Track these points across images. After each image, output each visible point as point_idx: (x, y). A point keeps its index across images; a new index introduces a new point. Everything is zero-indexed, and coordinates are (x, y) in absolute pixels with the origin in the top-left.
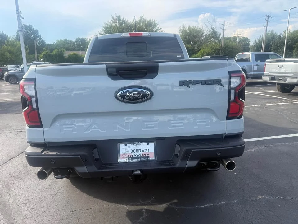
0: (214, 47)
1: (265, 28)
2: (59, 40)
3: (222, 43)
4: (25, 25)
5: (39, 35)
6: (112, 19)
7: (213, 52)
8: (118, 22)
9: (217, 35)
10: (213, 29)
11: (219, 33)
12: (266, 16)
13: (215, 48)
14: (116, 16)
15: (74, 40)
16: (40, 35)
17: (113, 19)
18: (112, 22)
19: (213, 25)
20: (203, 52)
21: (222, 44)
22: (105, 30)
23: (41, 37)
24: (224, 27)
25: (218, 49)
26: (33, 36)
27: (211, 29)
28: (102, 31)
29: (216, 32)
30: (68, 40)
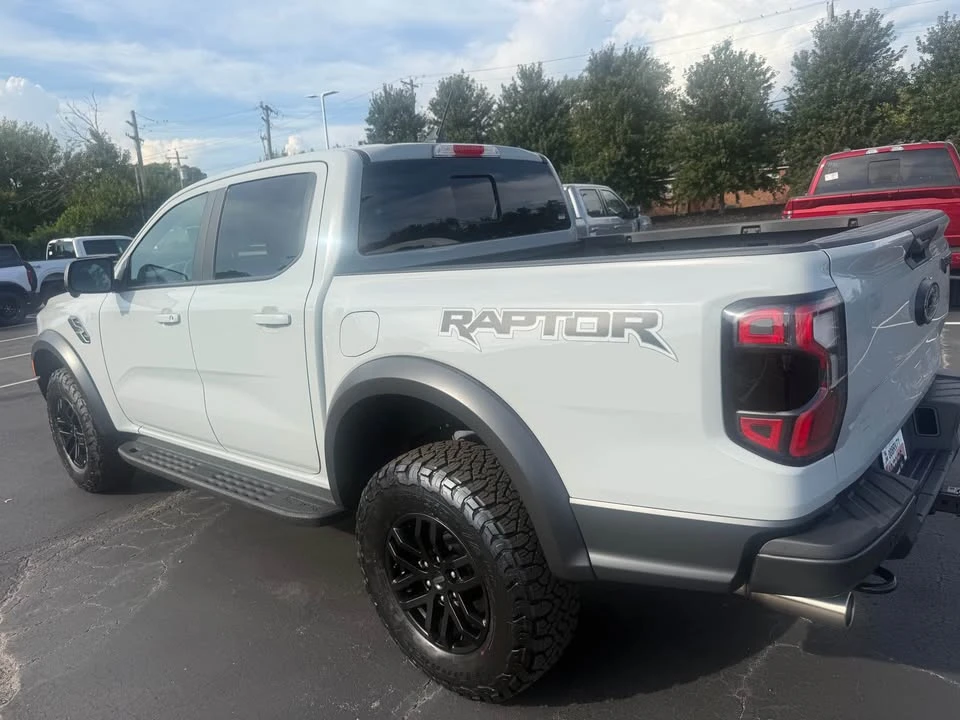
0: (117, 198)
1: (266, 142)
3: (140, 183)
7: (118, 213)
9: (117, 156)
10: (95, 135)
11: (122, 152)
12: (262, 107)
13: (120, 200)
19: (94, 122)
20: (80, 217)
21: (141, 188)
24: (136, 132)
25: (131, 204)
27: (89, 137)
29: (112, 147)
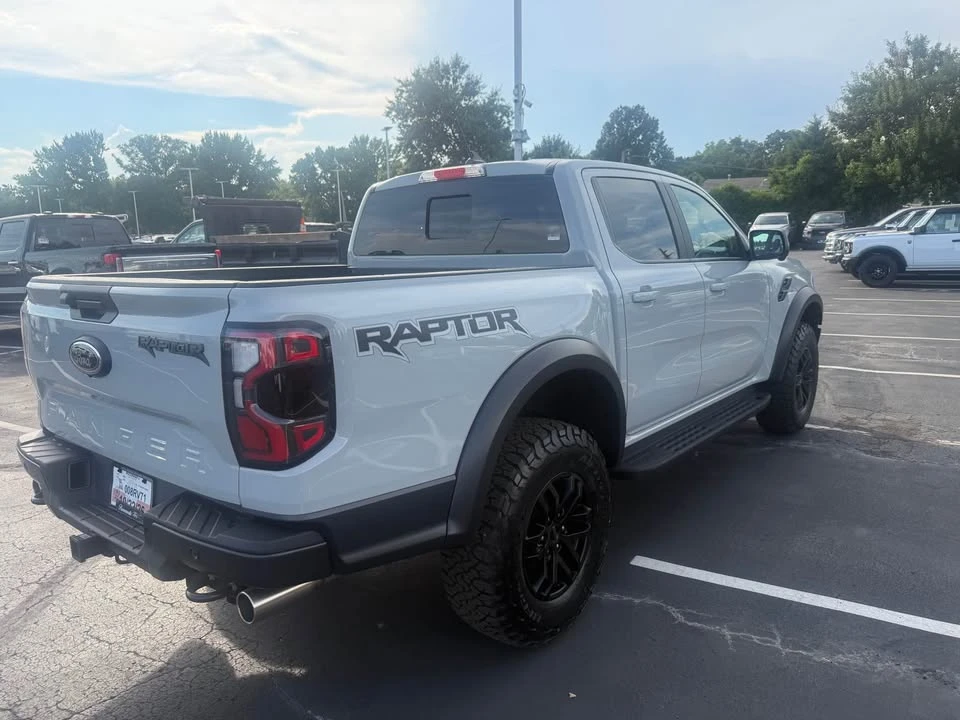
2: (716, 143)
4: (625, 108)
5: (659, 132)
6: (889, 56)
8: (910, 62)
14: (909, 42)
15: (761, 139)
16: (662, 133)
17: (894, 54)
18: (886, 64)
22: (854, 98)
23: (662, 138)
26: (640, 137)
28: (841, 102)
30: (743, 140)
